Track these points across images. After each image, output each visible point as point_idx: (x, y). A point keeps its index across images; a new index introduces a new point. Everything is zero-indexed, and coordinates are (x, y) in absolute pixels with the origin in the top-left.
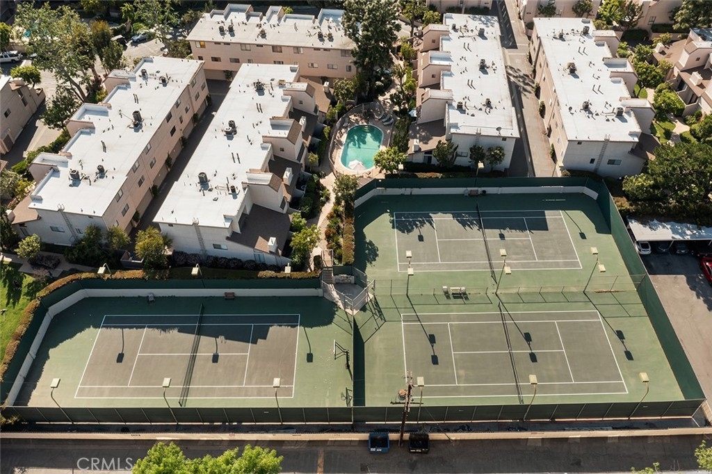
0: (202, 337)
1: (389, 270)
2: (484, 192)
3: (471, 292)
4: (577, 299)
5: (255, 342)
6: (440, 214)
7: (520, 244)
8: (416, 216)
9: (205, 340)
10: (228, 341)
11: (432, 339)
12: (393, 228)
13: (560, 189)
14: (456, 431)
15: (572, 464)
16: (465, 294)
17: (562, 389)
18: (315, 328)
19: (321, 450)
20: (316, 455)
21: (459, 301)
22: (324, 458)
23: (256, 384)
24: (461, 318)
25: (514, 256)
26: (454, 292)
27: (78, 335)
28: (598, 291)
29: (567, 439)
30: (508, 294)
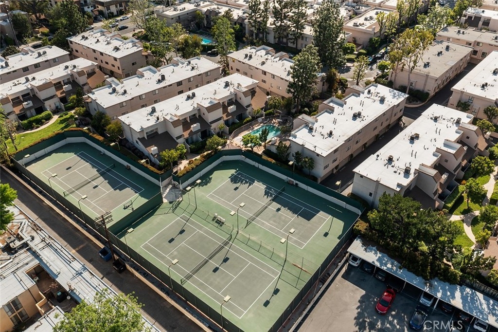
0: (101, 177)
1: (203, 193)
2: (297, 184)
3: (227, 224)
4: (277, 260)
5: (115, 190)
6: (261, 183)
7: (283, 218)
8: (248, 178)
9: (101, 179)
10: (108, 184)
11: (182, 232)
12: (229, 178)
13: (343, 204)
14: (140, 273)
15: (171, 326)
16: (223, 223)
17: (210, 293)
18: (143, 198)
19: (87, 243)
20: (83, 243)
21: (217, 225)
22: (84, 247)
23: (96, 205)
24: (207, 232)
25: (271, 222)
26: (219, 220)
27: (67, 153)
28: (294, 264)
29: (183, 314)
30: (244, 236)
